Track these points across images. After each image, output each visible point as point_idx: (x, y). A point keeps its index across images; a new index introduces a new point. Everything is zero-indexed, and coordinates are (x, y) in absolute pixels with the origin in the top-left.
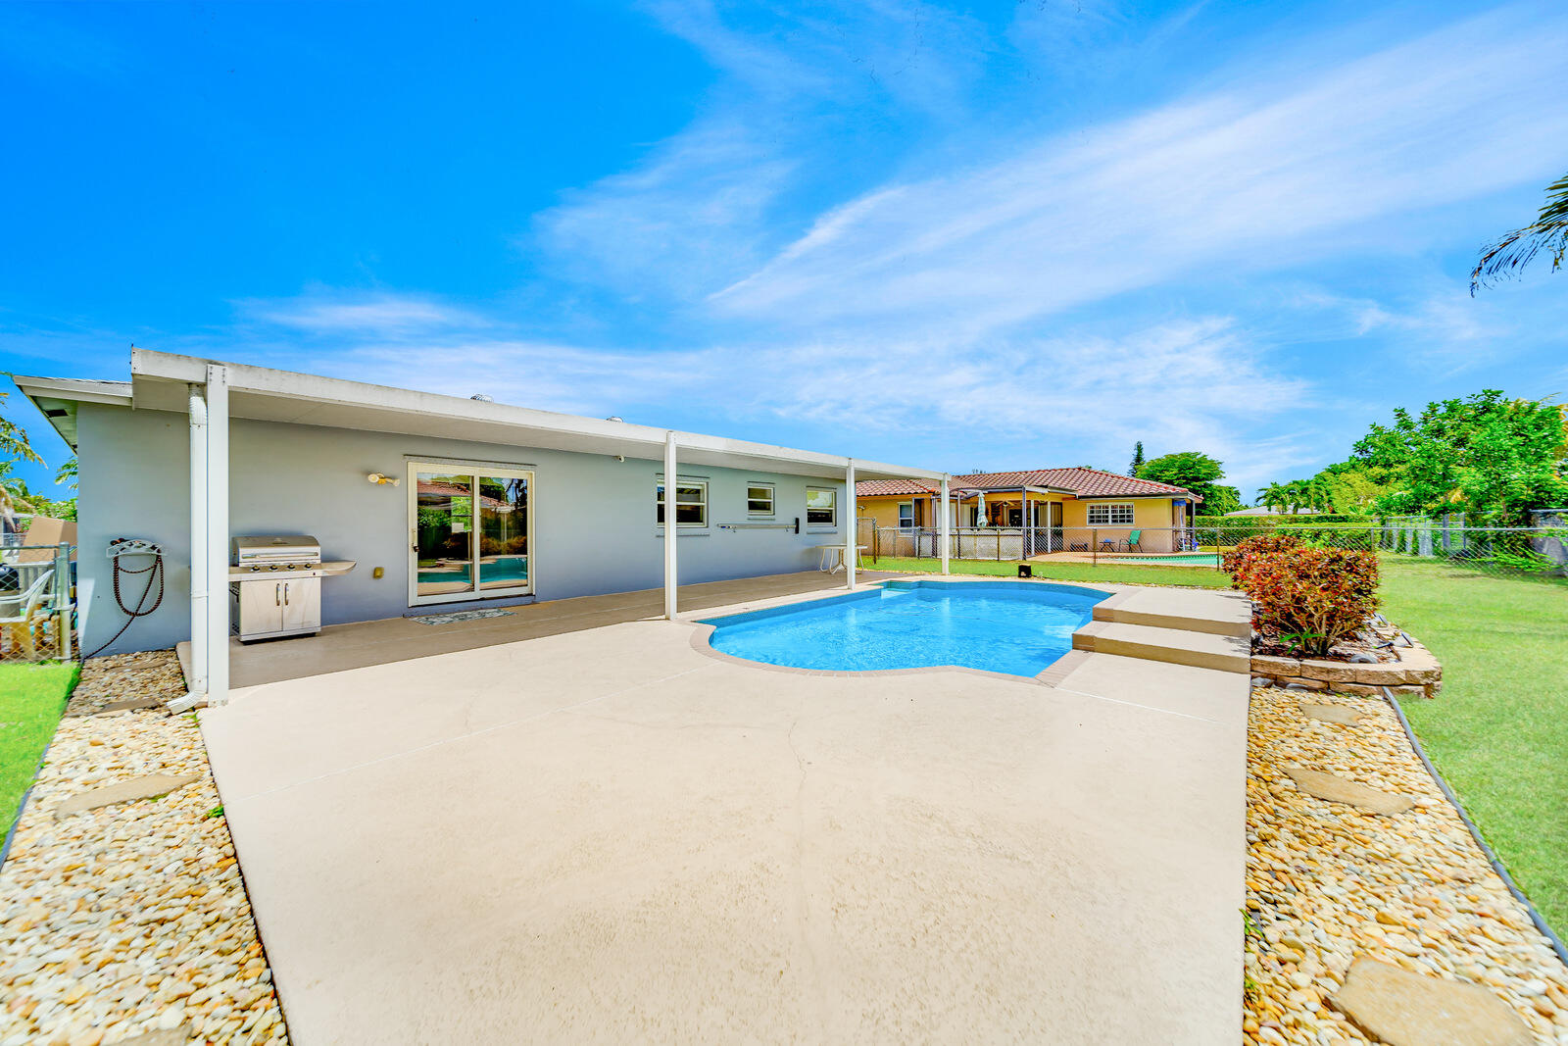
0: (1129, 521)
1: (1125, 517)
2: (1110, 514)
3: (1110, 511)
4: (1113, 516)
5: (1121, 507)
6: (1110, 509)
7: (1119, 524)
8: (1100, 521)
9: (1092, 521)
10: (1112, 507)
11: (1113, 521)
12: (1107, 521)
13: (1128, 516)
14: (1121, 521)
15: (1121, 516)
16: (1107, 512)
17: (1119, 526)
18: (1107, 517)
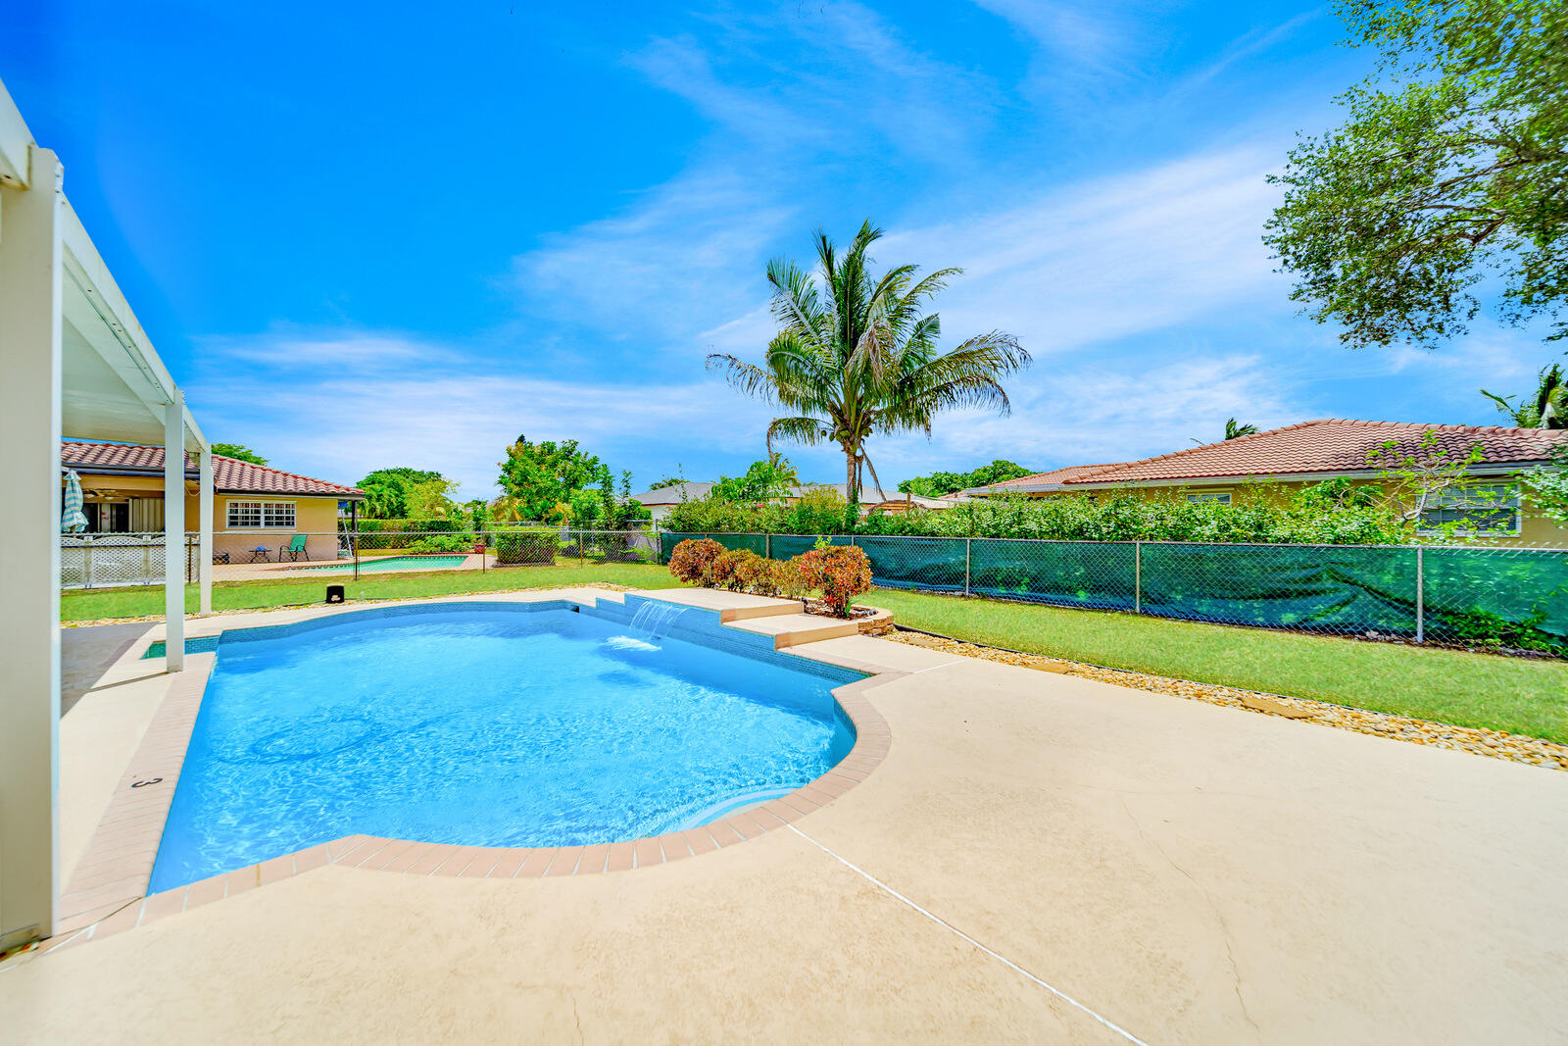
0: (288, 524)
1: (284, 520)
2: (262, 515)
3: (262, 512)
4: (266, 518)
5: (278, 505)
6: (262, 509)
7: (274, 527)
8: (247, 524)
9: (232, 524)
10: (266, 505)
11: (267, 524)
12: (258, 524)
13: (288, 518)
14: (277, 524)
15: (277, 518)
16: (258, 512)
17: (275, 530)
18: (258, 518)
